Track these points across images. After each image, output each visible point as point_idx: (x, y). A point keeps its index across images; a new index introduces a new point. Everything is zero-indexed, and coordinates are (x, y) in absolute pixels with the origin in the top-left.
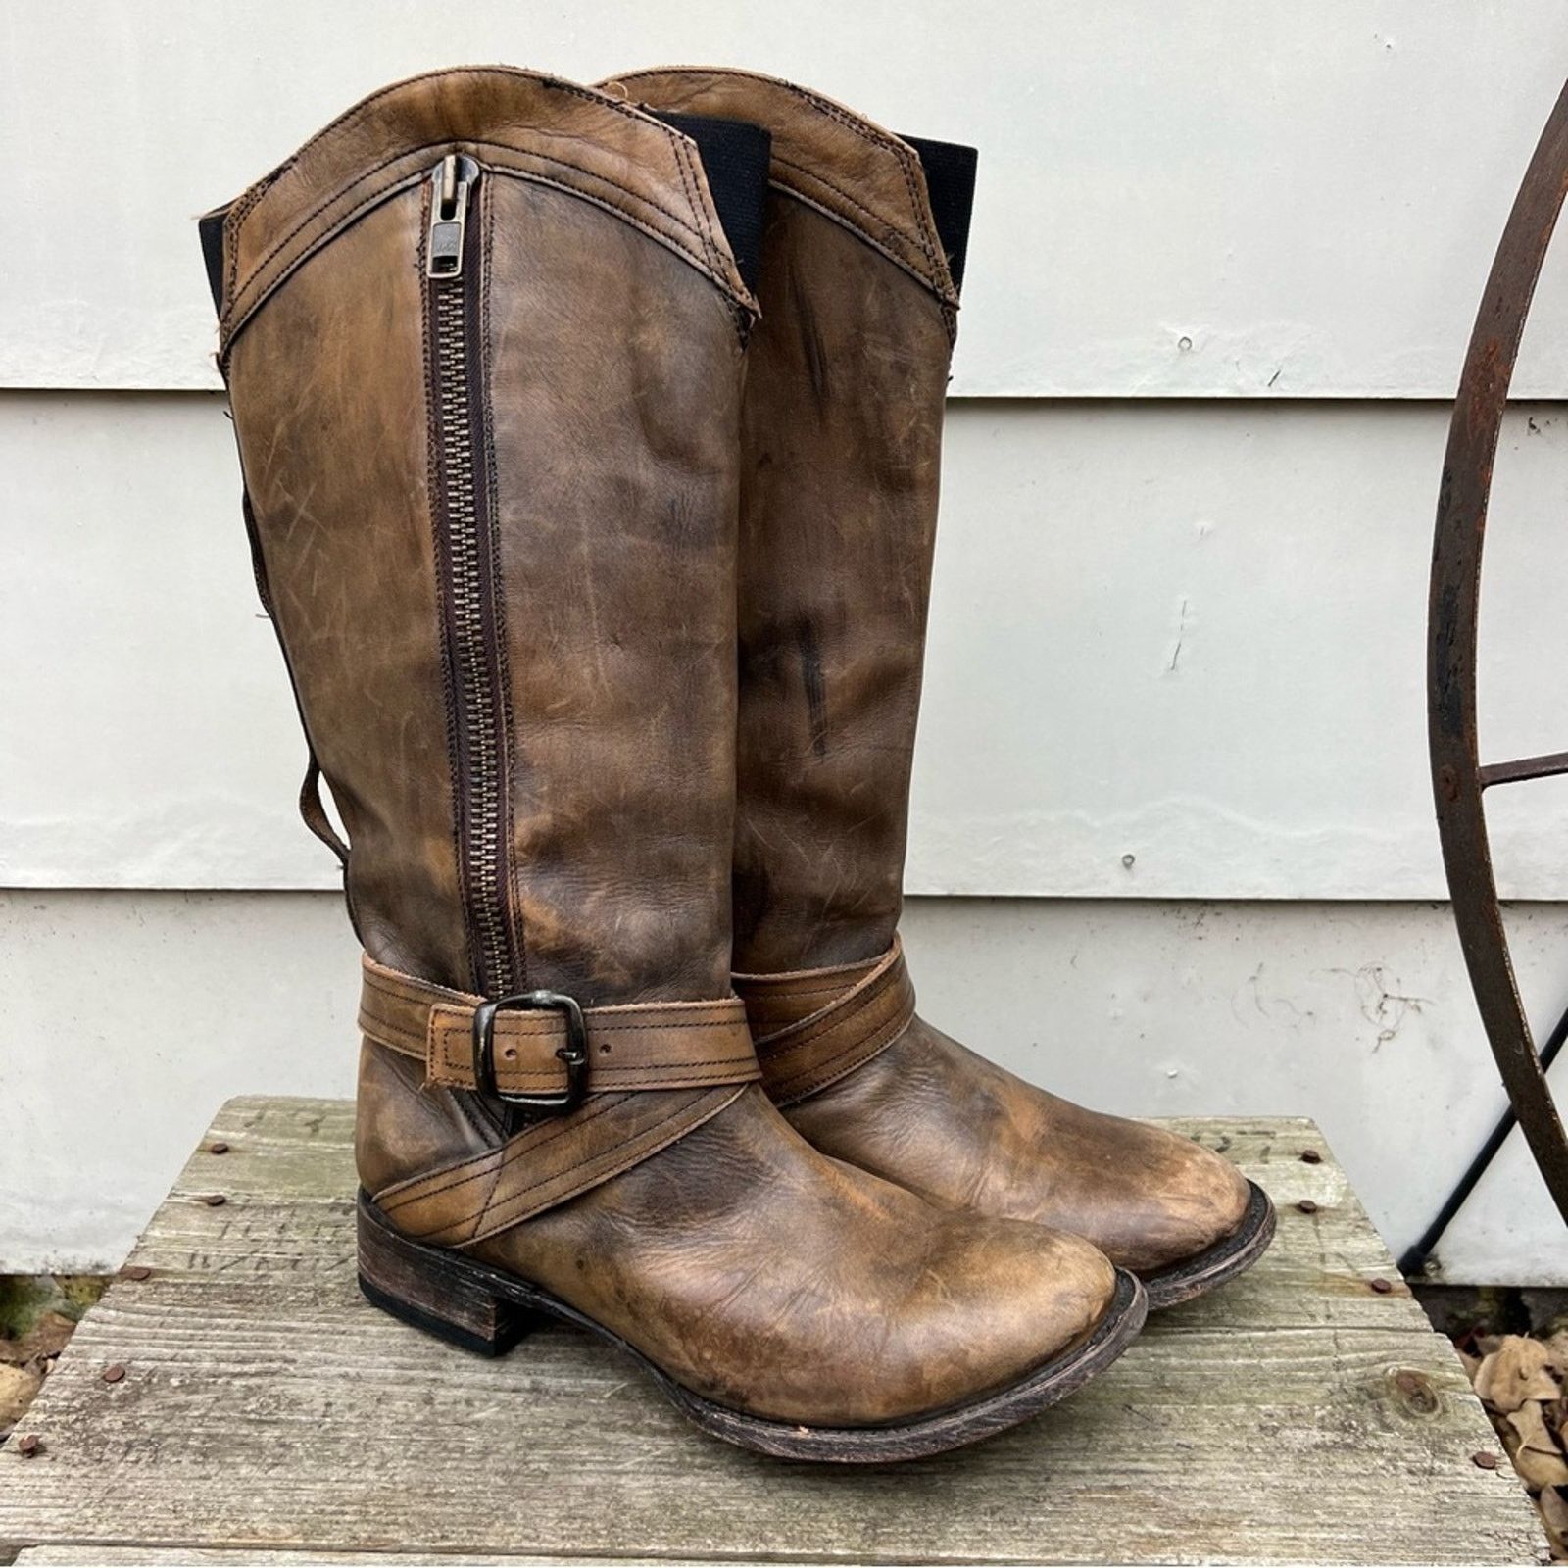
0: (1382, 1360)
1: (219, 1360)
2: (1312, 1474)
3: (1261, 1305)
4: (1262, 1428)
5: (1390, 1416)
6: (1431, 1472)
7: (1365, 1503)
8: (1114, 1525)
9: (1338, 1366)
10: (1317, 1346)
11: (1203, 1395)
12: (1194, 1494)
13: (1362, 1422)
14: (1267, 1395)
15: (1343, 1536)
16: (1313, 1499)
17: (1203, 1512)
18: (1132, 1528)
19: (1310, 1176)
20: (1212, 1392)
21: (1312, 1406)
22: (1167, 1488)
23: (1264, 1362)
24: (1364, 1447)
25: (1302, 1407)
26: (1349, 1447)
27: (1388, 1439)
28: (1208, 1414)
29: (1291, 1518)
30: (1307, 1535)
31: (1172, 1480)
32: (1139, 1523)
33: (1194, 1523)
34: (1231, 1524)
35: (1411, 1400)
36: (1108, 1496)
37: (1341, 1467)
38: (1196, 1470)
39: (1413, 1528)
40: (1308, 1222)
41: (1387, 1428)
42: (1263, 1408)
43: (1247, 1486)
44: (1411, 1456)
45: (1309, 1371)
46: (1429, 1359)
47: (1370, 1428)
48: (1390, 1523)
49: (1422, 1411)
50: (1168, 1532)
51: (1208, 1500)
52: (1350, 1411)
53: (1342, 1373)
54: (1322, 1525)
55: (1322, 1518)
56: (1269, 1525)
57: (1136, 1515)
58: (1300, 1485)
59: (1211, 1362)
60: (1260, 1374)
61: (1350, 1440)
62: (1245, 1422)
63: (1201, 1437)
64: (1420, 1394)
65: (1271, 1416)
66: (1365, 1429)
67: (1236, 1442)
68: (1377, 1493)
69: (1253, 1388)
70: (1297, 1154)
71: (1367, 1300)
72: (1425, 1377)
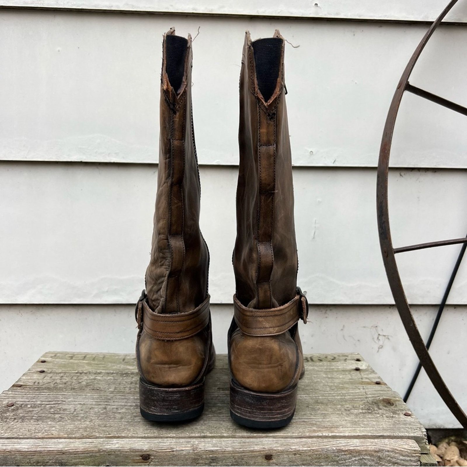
0: (378, 396)
1: (42, 401)
2: (359, 418)
3: (345, 387)
4: (345, 410)
5: (381, 407)
6: (393, 417)
7: (374, 423)
8: (304, 429)
9: (366, 398)
10: (360, 394)
11: (329, 404)
12: (326, 422)
13: (373, 408)
14: (347, 404)
15: (368, 429)
16: (360, 422)
17: (329, 425)
18: (309, 429)
19: (358, 363)
20: (331, 403)
21: (359, 405)
22: (319, 421)
23: (346, 397)
24: (374, 413)
25: (357, 406)
26: (370, 413)
27: (380, 411)
28: (331, 408)
29: (354, 426)
30: (358, 429)
32: (311, 428)
33: (326, 427)
34: (337, 427)
35: (387, 404)
36: (302, 423)
37: (368, 417)
38: (327, 418)
39: (388, 427)
40: (358, 372)
41: (380, 409)
42: (346, 406)
43: (341, 421)
44: (387, 414)
45: (358, 399)
46: (391, 396)
47: (375, 409)
48: (381, 426)
49: (390, 406)
50: (319, 429)
51: (330, 423)
52: (370, 406)
53: (367, 399)
55: (362, 426)
56: (348, 427)
57: (310, 426)
58: (356, 420)
59: (331, 397)
60: (345, 400)
62: (341, 409)
63: (328, 412)
64: (389, 402)
65: (348, 407)
67: (338, 412)
68: (378, 421)
69: (343, 402)
70: (354, 360)
71: (374, 385)
72: (390, 399)
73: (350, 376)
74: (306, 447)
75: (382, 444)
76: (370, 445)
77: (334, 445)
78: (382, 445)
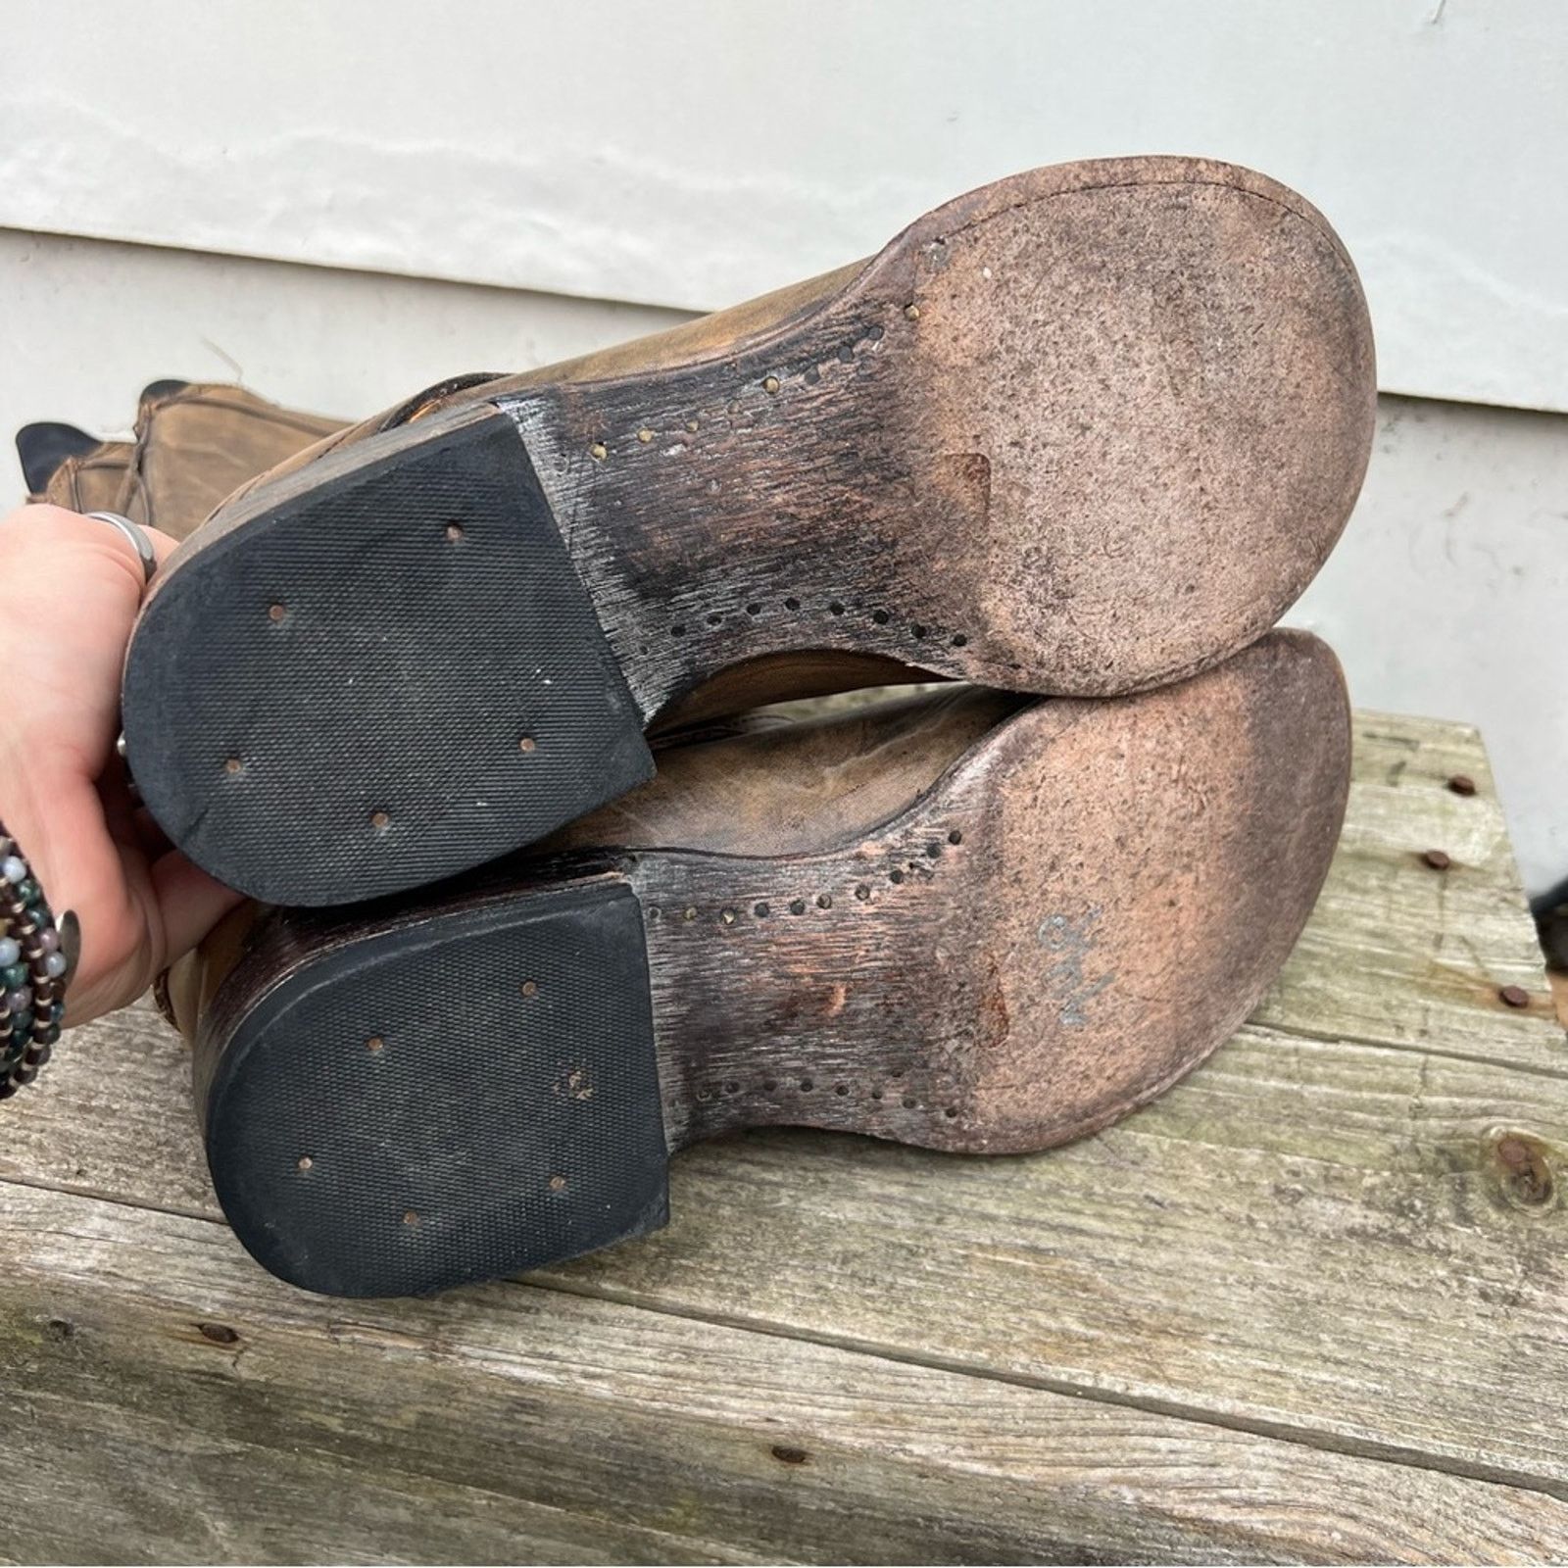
0: (1486, 1112)
2: (1333, 1274)
3: (1328, 998)
4: (1278, 1191)
5: (1476, 1201)
6: (1514, 1300)
7: (1399, 1334)
8: (1016, 1309)
9: (1418, 1112)
10: (1394, 1077)
11: (1205, 1126)
12: (1148, 1280)
13: (1430, 1204)
14: (1301, 1140)
15: (1353, 1383)
16: (1324, 1314)
17: (1153, 1309)
18: (1043, 1319)
19: (1453, 814)
20: (1219, 1125)
21: (1361, 1168)
22: (1111, 1264)
23: (1309, 1090)
24: (1423, 1244)
25: (1347, 1168)
26: (1400, 1240)
27: (1462, 1237)
28: (1203, 1157)
29: (1285, 1342)
30: (1298, 1371)
31: (1122, 1252)
32: (1053, 1312)
33: (1134, 1325)
34: (1190, 1335)
35: (1514, 1181)
36: (1021, 1262)
37: (1380, 1271)
38: (1161, 1242)
39: (1464, 1388)
40: (1433, 882)
41: (1465, 1218)
42: (1288, 1159)
43: (1231, 1279)
44: (1490, 1270)
45: (1372, 1113)
46: (1557, 1120)
47: (1439, 1215)
48: (1430, 1373)
49: (1526, 1201)
50: (1092, 1333)
51: (1166, 1292)
52: (1417, 1184)
53: (1419, 1123)
54: (1326, 1360)
55: (1330, 1347)
56: (1246, 1346)
57: (1053, 1299)
58: (1311, 1289)
59: (1231, 1078)
60: (1297, 1107)
61: (1403, 1230)
62: (1255, 1178)
63: (1183, 1190)
64: (1531, 1173)
65: (1296, 1174)
66: (1432, 1216)
67: (1234, 1207)
68: (1423, 1321)
69: (1282, 1127)
70: (1442, 778)
71: (1486, 1014)
72: (1544, 1148)
73: (1379, 912)
74: (983, 1459)
75: (1396, 1513)
76: (1328, 1510)
77: (1136, 1464)
78: (1392, 1522)
